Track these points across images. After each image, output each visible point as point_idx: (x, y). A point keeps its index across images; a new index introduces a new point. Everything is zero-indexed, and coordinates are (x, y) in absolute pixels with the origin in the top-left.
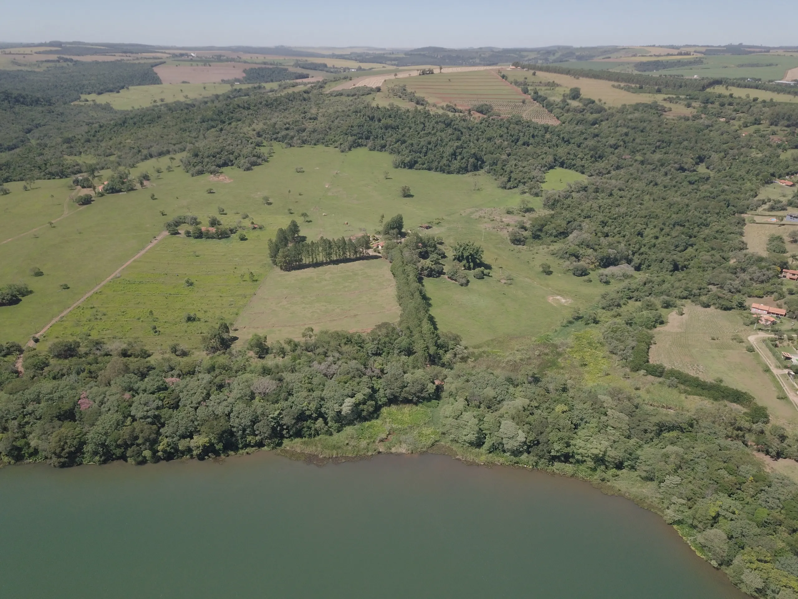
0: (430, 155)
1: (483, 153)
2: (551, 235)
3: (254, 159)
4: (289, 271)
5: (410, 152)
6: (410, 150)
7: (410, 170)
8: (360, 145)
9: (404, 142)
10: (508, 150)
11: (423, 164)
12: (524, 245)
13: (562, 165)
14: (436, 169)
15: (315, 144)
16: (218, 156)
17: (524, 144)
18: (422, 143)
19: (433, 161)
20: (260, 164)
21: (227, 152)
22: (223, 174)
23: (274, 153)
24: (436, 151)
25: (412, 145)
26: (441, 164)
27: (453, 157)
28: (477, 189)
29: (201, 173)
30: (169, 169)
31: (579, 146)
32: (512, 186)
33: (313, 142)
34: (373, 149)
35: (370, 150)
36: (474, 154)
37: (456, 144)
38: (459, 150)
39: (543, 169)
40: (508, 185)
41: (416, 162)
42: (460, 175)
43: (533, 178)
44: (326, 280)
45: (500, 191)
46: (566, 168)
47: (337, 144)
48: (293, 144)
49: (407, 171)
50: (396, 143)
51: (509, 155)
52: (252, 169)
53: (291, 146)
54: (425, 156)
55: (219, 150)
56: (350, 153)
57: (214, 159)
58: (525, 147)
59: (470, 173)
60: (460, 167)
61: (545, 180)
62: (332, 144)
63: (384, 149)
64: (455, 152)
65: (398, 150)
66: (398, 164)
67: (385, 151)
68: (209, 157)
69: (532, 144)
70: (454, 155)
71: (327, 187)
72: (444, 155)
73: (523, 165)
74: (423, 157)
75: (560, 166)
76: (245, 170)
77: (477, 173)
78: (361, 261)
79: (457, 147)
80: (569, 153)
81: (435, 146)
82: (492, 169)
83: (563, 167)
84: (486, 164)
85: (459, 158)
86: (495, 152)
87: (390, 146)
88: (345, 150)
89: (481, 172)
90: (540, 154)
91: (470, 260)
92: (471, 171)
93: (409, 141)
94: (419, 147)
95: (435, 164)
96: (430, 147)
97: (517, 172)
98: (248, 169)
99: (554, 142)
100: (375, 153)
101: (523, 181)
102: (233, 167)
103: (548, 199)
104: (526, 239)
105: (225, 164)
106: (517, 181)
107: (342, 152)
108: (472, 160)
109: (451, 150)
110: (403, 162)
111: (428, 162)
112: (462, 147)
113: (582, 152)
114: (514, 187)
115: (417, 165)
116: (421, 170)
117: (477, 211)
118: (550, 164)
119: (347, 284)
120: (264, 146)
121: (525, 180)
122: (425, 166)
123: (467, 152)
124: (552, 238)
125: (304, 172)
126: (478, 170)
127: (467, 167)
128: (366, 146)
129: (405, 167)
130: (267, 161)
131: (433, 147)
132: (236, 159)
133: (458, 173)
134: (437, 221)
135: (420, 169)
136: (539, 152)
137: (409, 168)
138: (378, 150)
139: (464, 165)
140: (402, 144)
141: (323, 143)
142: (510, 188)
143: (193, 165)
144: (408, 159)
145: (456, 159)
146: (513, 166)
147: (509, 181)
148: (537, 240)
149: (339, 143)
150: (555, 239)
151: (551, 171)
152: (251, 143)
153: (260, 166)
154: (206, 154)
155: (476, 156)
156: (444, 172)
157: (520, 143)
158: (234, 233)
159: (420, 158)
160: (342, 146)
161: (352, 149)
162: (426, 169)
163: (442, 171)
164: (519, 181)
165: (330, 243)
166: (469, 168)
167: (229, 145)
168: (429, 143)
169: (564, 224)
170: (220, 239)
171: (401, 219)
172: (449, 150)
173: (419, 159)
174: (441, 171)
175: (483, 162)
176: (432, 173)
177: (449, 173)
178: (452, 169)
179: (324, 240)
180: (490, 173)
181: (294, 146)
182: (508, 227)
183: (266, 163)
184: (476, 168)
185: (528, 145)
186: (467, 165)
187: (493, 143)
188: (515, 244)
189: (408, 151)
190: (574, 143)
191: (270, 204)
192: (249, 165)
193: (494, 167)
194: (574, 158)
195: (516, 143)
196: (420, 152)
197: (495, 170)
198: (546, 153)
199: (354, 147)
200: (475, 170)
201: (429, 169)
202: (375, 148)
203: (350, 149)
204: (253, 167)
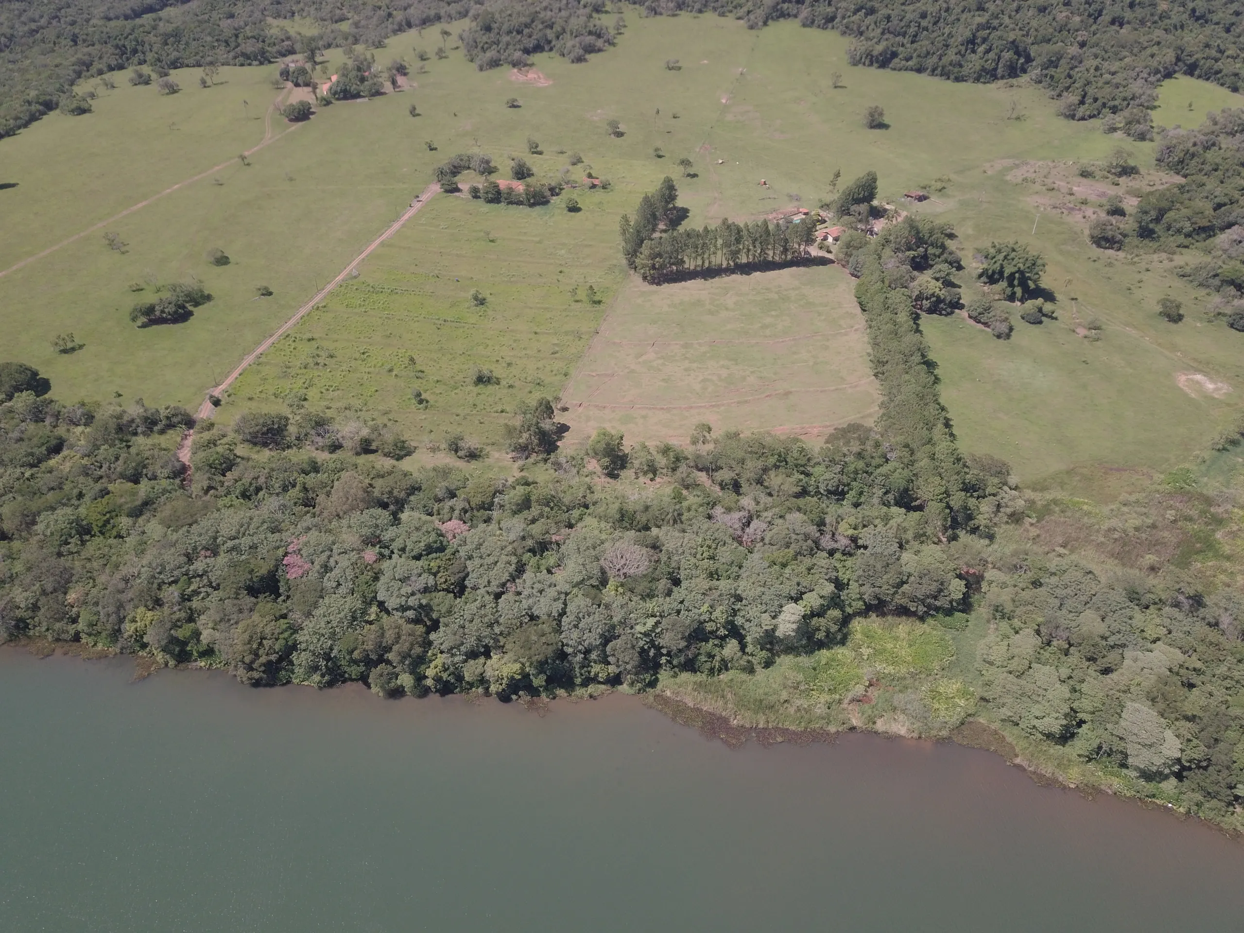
0: (924, 44)
1: (1030, 40)
2: (1179, 231)
3: (590, 39)
4: (658, 284)
5: (883, 33)
6: (884, 29)
7: (881, 71)
8: (784, 15)
9: (872, 11)
10: (1082, 36)
11: (907, 59)
12: (1119, 249)
13: (1191, 70)
14: (933, 70)
15: (700, 11)
16: (526, 31)
17: (1113, 22)
18: (909, 16)
19: (928, 53)
20: (600, 50)
21: (543, 23)
22: (534, 68)
23: (625, 26)
24: (935, 34)
25: (888, 18)
26: (945, 60)
27: (970, 46)
28: (1014, 116)
29: (495, 64)
30: (441, 54)
31: (1228, 30)
32: (1088, 113)
33: (697, 6)
34: (809, 23)
35: (804, 25)
36: (1013, 42)
37: (978, 20)
38: (984, 33)
39: (1152, 79)
40: (1081, 111)
41: (894, 55)
42: (980, 85)
43: (1133, 99)
44: (727, 309)
45: (1063, 122)
46: (1199, 77)
47: (742, 12)
48: (658, 10)
49: (874, 72)
50: (855, 13)
51: (1082, 45)
52: (585, 60)
53: (656, 13)
54: (912, 42)
55: (528, 20)
56: (766, 29)
57: (519, 37)
58: (1116, 27)
59: (1001, 83)
60: (983, 69)
61: (1156, 103)
62: (731, 11)
63: (830, 25)
64: (974, 36)
65: (859, 27)
66: (858, 58)
67: (833, 28)
68: (509, 32)
69: (1129, 23)
70: (971, 43)
71: (724, 101)
72: (951, 41)
73: (1113, 69)
74: (909, 45)
75: (1185, 73)
76: (573, 62)
77: (1014, 81)
78: (794, 268)
79: (981, 27)
80: (1207, 46)
81: (935, 23)
82: (1046, 76)
83: (1192, 75)
84: (1034, 63)
85: (981, 49)
86: (1054, 40)
87: (843, 18)
88: (757, 24)
89: (1024, 79)
90: (1146, 44)
91: (1016, 282)
92: (1003, 77)
93: (884, 12)
94: (902, 24)
95: (932, 61)
96: (924, 23)
97: (1100, 85)
98: (580, 59)
99: (1175, 19)
100: (814, 33)
101: (1112, 103)
102: (552, 54)
103: (1170, 149)
104: (1125, 236)
105: (538, 48)
106: (1099, 103)
107: (751, 27)
108: (1007, 55)
109: (968, 34)
110: (869, 55)
111: (919, 56)
112: (987, 26)
113: (1234, 43)
114: (1090, 117)
115: (896, 60)
116: (903, 73)
117: (1017, 166)
118: (1166, 68)
119: (768, 320)
120: (607, 12)
121: (1116, 103)
122: (910, 63)
123: (1000, 38)
124: (1181, 239)
125: (680, 68)
126: (1016, 76)
127: (995, 69)
128: (796, 16)
129: (871, 64)
130: (614, 45)
131: (930, 25)
132: (558, 38)
133: (977, 80)
134: (939, 185)
135: (900, 70)
136: (1143, 39)
137: (880, 67)
138: (819, 26)
139: (989, 65)
140: (866, 15)
141: (715, 9)
142: (1083, 119)
143: (483, 48)
144: (880, 48)
145: (974, 51)
146: (1092, 71)
147: (1082, 102)
148: (1146, 241)
149: (745, 9)
150: (1186, 242)
151: (1167, 82)
152: (585, 6)
153: (600, 54)
154: (505, 27)
155: (1017, 47)
156: (948, 78)
157: (1106, 18)
158: (558, 194)
159: (903, 45)
160: (752, 16)
161: (770, 22)
162: (912, 70)
163: (945, 75)
164: (1104, 105)
165: (739, 231)
166: (1000, 71)
167: (545, 8)
168: (924, 16)
169: (1207, 207)
170: (532, 205)
171: (874, 180)
172: (963, 32)
173: (901, 49)
174: (941, 75)
175: (1029, 59)
176: (924, 79)
177: (957, 79)
178: (965, 71)
179: (729, 227)
180: (1040, 82)
181: (661, 14)
182: (1083, 207)
183: (612, 48)
184: (1013, 71)
185: (1121, 25)
186: (997, 64)
187: (1051, 17)
188: (1099, 246)
189: (879, 31)
190: (1217, 23)
191: (620, 134)
192: (581, 52)
193: (1052, 71)
194: (1219, 55)
195: (1096, 19)
196: (904, 35)
197: (1052, 77)
198: (1159, 43)
199: (772, 18)
200: (1010, 76)
201: (919, 70)
202: (813, 22)
203: (765, 23)
204: (587, 56)
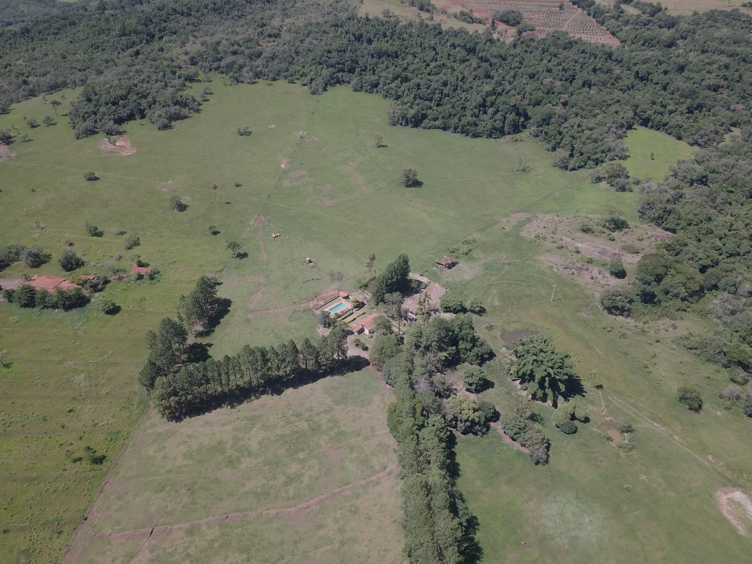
0: (447, 108)
1: (526, 102)
2: (676, 296)
3: (176, 109)
4: (178, 419)
5: (415, 98)
6: (415, 95)
7: (415, 129)
8: (339, 82)
9: (406, 80)
10: (564, 97)
11: (435, 120)
12: (628, 316)
13: (645, 122)
14: (456, 129)
15: (274, 79)
16: (121, 102)
17: (584, 85)
18: (434, 85)
19: (450, 115)
20: (185, 117)
21: (137, 94)
22: (125, 136)
23: (212, 94)
24: (455, 99)
25: (418, 85)
26: (464, 121)
27: (482, 109)
28: (521, 168)
29: (92, 132)
30: (50, 122)
31: (665, 89)
32: (577, 164)
33: (271, 75)
34: (358, 89)
35: (355, 90)
36: (514, 106)
37: (487, 88)
38: (492, 98)
39: (619, 132)
40: (572, 163)
41: (424, 117)
42: (492, 140)
43: (609, 151)
44: (250, 454)
45: (558, 173)
46: (652, 127)
47: (306, 80)
48: (241, 79)
49: (410, 130)
50: (393, 81)
51: (565, 104)
52: (170, 127)
53: (238, 82)
54: (438, 105)
55: (124, 92)
56: (325, 93)
57: (114, 108)
58: (586, 89)
59: (508, 137)
60: (494, 128)
61: (627, 154)
62: (298, 79)
63: (375, 90)
64: (484, 100)
65: (396, 93)
66: (396, 119)
67: (377, 92)
68: (107, 104)
69: (595, 85)
70: (483, 106)
71: (283, 166)
72: (468, 104)
73: (591, 126)
74: (435, 108)
75: (641, 124)
76: (160, 129)
77: (517, 136)
78: (329, 378)
79: (488, 94)
80: (654, 103)
81: (455, 90)
82: (541, 132)
83: (646, 126)
84: (531, 121)
85: (490, 111)
86: (544, 101)
87: (385, 85)
88: (318, 90)
89: (525, 134)
90: (609, 102)
91: (547, 384)
92: (509, 133)
93: (416, 81)
94: (429, 91)
95: (453, 121)
96: (446, 91)
97: (583, 139)
98: (166, 127)
99: (627, 82)
100: (362, 96)
101: (594, 157)
102: (143, 121)
104: (631, 302)
105: (131, 117)
106: (585, 156)
107: (313, 93)
108: (511, 117)
109: (480, 100)
110: (404, 117)
111: (443, 118)
112: (493, 92)
113: (672, 99)
114: (580, 167)
115: (426, 121)
116: (432, 130)
117: (529, 220)
118: (627, 122)
119: (294, 468)
120: (199, 81)
121: (597, 156)
122: (437, 123)
123: (505, 103)
124: (678, 303)
125: (250, 133)
126: (520, 132)
127: (503, 127)
128: (349, 83)
129: (407, 124)
130: (198, 111)
131: (451, 92)
132: (150, 107)
133: (490, 136)
134: (465, 248)
135: (430, 128)
136: (607, 98)
137: (413, 127)
138: (366, 91)
139: (498, 124)
140: (402, 82)
141: (286, 77)
142: (574, 169)
143: (83, 117)
144: (412, 112)
145: (485, 113)
146: (576, 127)
147: (572, 155)
148: (649, 306)
149: (309, 77)
150: (683, 305)
151: (629, 133)
152: (180, 77)
153: (186, 121)
154: (102, 100)
155: (518, 109)
156: (467, 135)
157: (578, 82)
158: (101, 290)
159: (431, 108)
160: (313, 84)
161: (329, 88)
162: (439, 128)
163: (465, 132)
164: (589, 158)
165: (264, 354)
166: (506, 128)
167: (143, 81)
168: (445, 84)
171: (406, 262)
172: (475, 99)
173: (430, 111)
174: (462, 133)
175: (527, 118)
176: (449, 136)
177: (475, 136)
178: (480, 129)
179: (252, 352)
180: (537, 136)
181: (242, 82)
182: (590, 266)
183: (196, 114)
184: (516, 129)
185: (590, 86)
186: (504, 123)
187: (539, 82)
188: (610, 313)
189: (412, 96)
190: (656, 84)
191: (182, 208)
192: (166, 121)
193: (545, 128)
194: (662, 109)
195: (571, 82)
196: (431, 100)
197: (546, 133)
198: (619, 101)
199: (331, 84)
200: (515, 132)
201: (445, 128)
202: (361, 88)
203: (325, 89)
204: (173, 123)
